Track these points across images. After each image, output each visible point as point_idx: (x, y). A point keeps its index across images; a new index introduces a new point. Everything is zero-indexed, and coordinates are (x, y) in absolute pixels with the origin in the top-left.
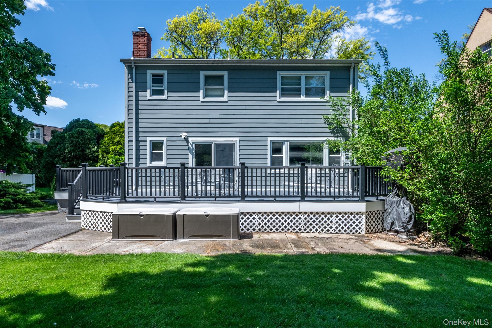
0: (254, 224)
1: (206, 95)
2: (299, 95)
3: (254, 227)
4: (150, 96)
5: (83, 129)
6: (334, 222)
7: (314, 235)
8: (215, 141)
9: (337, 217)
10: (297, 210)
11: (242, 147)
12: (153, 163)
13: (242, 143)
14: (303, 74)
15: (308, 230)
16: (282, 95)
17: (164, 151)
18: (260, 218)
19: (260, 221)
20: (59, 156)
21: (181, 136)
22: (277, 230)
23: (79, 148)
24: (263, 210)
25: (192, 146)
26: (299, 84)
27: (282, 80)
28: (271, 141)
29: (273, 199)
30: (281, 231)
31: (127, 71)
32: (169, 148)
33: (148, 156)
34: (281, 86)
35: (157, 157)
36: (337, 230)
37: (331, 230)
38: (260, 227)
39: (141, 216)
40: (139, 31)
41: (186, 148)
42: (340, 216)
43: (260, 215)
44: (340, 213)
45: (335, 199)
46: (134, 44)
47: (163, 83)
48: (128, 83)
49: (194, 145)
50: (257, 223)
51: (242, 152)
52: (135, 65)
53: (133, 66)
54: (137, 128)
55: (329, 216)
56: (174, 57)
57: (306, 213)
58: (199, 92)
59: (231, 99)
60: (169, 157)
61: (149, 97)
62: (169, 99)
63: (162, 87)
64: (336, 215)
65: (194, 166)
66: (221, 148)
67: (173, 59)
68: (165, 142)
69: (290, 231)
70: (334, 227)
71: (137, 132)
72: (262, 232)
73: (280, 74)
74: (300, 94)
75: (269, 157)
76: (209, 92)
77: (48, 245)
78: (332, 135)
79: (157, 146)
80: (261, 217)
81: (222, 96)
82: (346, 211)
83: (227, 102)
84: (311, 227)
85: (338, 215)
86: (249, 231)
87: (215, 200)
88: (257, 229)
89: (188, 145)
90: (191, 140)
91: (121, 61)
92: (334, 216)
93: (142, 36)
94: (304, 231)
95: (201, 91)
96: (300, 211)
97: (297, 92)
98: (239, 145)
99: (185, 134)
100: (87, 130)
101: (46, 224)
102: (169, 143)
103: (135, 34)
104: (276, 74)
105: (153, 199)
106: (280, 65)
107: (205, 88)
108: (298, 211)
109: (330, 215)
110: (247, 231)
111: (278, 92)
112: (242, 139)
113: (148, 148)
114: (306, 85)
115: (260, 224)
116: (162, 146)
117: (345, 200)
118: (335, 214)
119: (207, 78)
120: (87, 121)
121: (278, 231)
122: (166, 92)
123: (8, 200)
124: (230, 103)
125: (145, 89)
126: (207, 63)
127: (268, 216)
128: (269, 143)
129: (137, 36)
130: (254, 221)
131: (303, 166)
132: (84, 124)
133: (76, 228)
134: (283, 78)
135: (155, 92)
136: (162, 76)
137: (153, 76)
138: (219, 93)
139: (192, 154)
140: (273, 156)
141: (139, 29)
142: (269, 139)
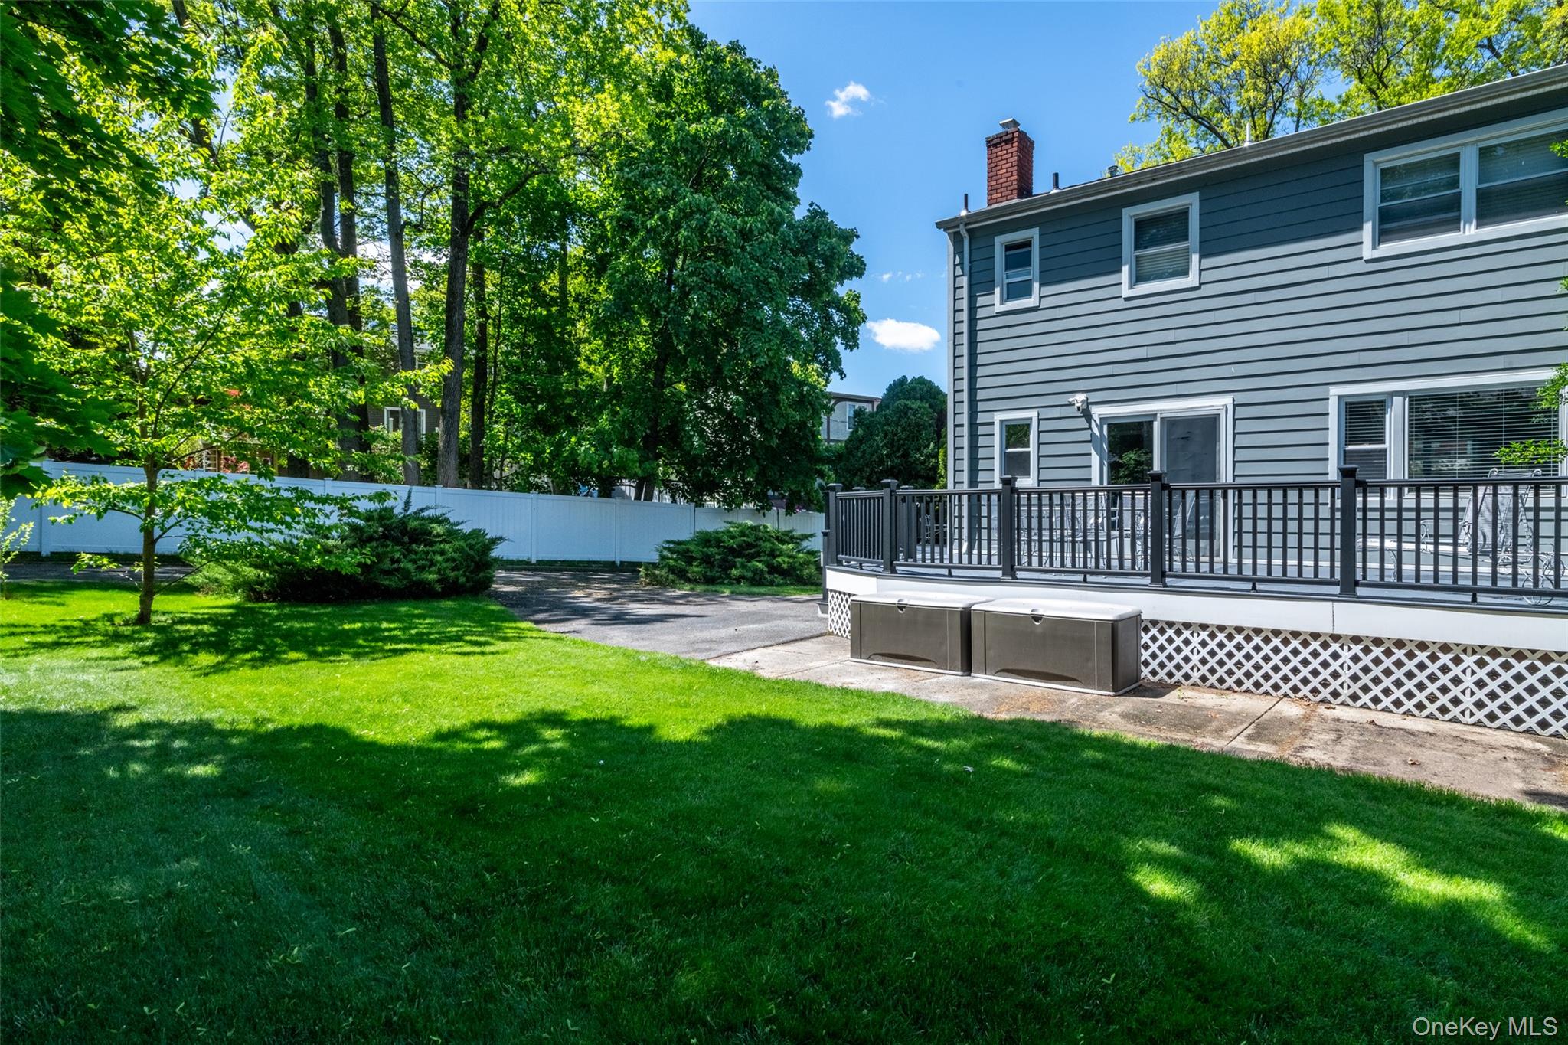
0: (1187, 659)
1: (1139, 278)
2: (1454, 224)
3: (1186, 668)
4: (1002, 303)
5: (908, 403)
6: (1469, 681)
7: (1364, 716)
8: (1163, 411)
9: (1481, 663)
10: (1325, 629)
11: (1242, 426)
13: (1242, 412)
14: (1467, 146)
15: (1365, 698)
16: (1383, 235)
17: (1032, 449)
18: (1204, 644)
19: (1204, 652)
20: (861, 470)
21: (1071, 404)
22: (1257, 685)
23: (899, 450)
24: (1213, 620)
25: (1101, 430)
26: (1455, 183)
27: (1383, 182)
28: (1340, 397)
29: (1248, 586)
30: (1271, 691)
31: (951, 248)
32: (1045, 438)
33: (997, 464)
34: (1378, 204)
35: (1016, 464)
36: (1480, 715)
37: (1455, 711)
38: (1204, 670)
39: (901, 607)
40: (1001, 130)
41: (1086, 435)
42: (1494, 664)
43: (1204, 635)
44: (1494, 653)
45: (1474, 599)
46: (990, 170)
47: (1029, 264)
48: (955, 277)
49: (1105, 427)
50: (1195, 659)
51: (1242, 441)
52: (968, 231)
53: (964, 233)
54: (973, 390)
55: (1445, 659)
56: (1056, 185)
57: (1356, 640)
58: (1120, 271)
59: (1208, 276)
60: (1045, 462)
61: (999, 308)
62: (1046, 303)
63: (1028, 273)
64: (1476, 657)
65: (1105, 483)
66: (1180, 432)
67: (1055, 191)
68: (1035, 423)
69: (1300, 695)
70: (1468, 701)
71: (973, 402)
72: (1212, 686)
73: (1373, 164)
74: (1457, 220)
75: (1332, 452)
76: (1148, 267)
77: (745, 655)
79: (1016, 433)
80: (1208, 640)
81: (1184, 272)
82: (1524, 645)
83: (1198, 288)
84: (1376, 690)
85: (1487, 658)
86: (1173, 680)
87: (1085, 580)
88: (1196, 676)
89: (1090, 428)
90: (1097, 412)
91: (939, 225)
92: (1469, 661)
93: (1007, 142)
94: (1350, 702)
95: (1125, 269)
96: (1336, 632)
97: (1446, 214)
98: (1235, 420)
99: (1081, 397)
100: (916, 405)
101: (782, 617)
102: (1045, 425)
103: (992, 143)
104: (1362, 166)
105: (945, 572)
106: (1376, 131)
107: (1137, 257)
108: (1330, 631)
109: (1451, 655)
110: (1166, 678)
111: (1368, 227)
112: (1242, 398)
113: (997, 440)
114: (1480, 182)
115: (1204, 661)
116: (1027, 434)
117: (1536, 606)
118: (1474, 652)
119: (1141, 225)
120: (921, 381)
121: (1262, 690)
122: (1036, 285)
123: (760, 565)
124: (1207, 290)
125: (988, 287)
126: (1140, 183)
127: (1248, 639)
128: (1333, 407)
129: (995, 145)
130: (1186, 651)
131: (1347, 479)
132: (914, 389)
133: (819, 628)
134: (1387, 174)
135: (1012, 291)
136: (1028, 244)
137: (1008, 248)
139: (1100, 453)
140: (1350, 447)
141: (1003, 125)
142: (1335, 391)
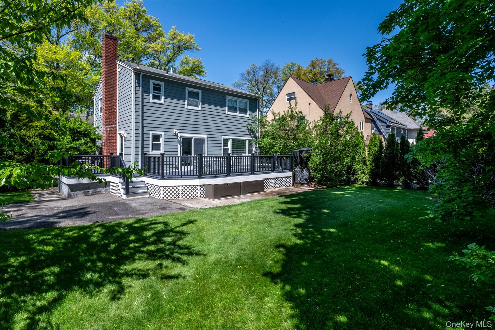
1: (189, 105)
2: (236, 112)
4: (152, 99)
8: (194, 136)
9: (284, 179)
11: (209, 142)
12: (153, 151)
14: (238, 100)
16: (228, 111)
17: (162, 142)
21: (173, 132)
25: (180, 139)
26: (236, 105)
28: (223, 138)
31: (135, 77)
32: (165, 140)
33: (150, 146)
34: (228, 105)
35: (156, 147)
37: (282, 186)
39: (228, 184)
47: (160, 91)
48: (136, 86)
51: (209, 145)
52: (143, 74)
54: (142, 123)
57: (275, 178)
59: (203, 109)
60: (165, 146)
61: (151, 101)
62: (166, 103)
63: (160, 94)
66: (197, 141)
67: (167, 75)
68: (163, 135)
70: (283, 184)
71: (142, 127)
73: (227, 97)
75: (222, 148)
76: (191, 103)
78: (250, 136)
79: (156, 138)
81: (197, 106)
83: (201, 111)
84: (276, 185)
89: (178, 139)
90: (179, 135)
94: (274, 187)
95: (186, 101)
97: (235, 110)
98: (208, 140)
99: (175, 130)
102: (165, 137)
107: (189, 99)
111: (227, 108)
112: (209, 136)
113: (151, 139)
114: (239, 106)
116: (160, 138)
119: (190, 92)
122: (163, 98)
125: (148, 93)
128: (222, 140)
134: (229, 100)
135: (155, 97)
136: (160, 85)
137: (154, 84)
138: (195, 104)
139: (180, 145)
140: (224, 147)
